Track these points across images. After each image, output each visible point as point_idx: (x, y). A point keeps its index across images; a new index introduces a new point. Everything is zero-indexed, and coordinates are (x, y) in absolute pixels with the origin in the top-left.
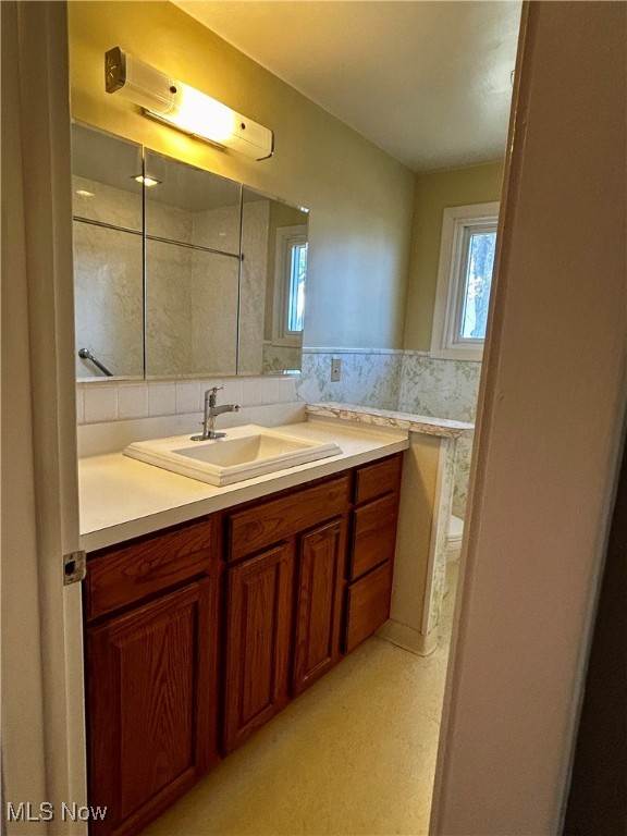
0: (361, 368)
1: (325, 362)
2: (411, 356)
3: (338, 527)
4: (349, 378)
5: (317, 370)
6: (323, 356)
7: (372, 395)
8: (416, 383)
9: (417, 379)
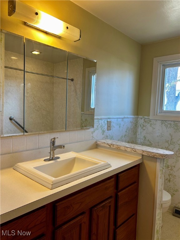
0: (120, 124)
1: (104, 122)
2: (141, 118)
3: (110, 202)
4: (115, 129)
5: (101, 126)
6: (104, 120)
7: (125, 135)
8: (144, 130)
9: (144, 128)
